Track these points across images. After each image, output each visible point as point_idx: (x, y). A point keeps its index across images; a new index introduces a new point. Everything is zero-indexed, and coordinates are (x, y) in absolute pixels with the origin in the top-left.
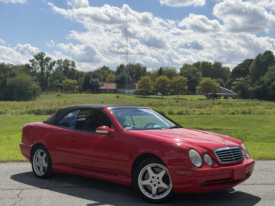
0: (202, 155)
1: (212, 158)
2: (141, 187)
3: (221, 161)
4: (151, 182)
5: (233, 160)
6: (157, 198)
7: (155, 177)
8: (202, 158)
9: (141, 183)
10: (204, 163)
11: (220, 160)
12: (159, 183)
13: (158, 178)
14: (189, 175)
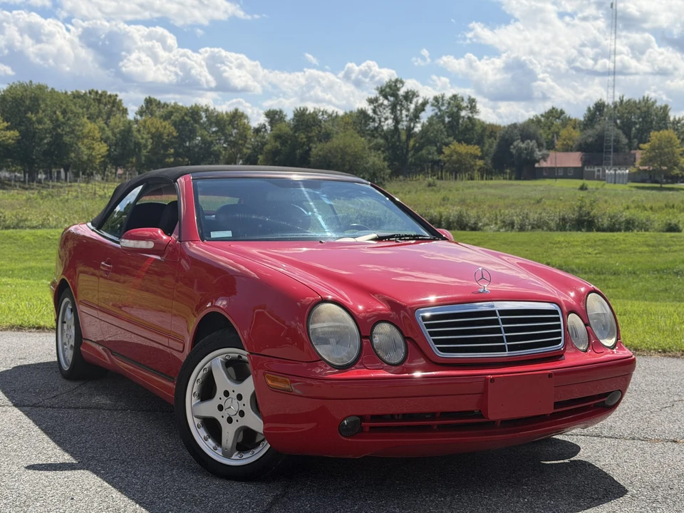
0: (365, 326)
1: (405, 338)
2: (193, 422)
3: (441, 350)
4: (221, 408)
5: (502, 349)
6: (236, 461)
7: (231, 393)
8: (362, 337)
9: (194, 409)
10: (367, 353)
11: (435, 347)
12: (242, 414)
13: (240, 397)
14: (298, 392)
